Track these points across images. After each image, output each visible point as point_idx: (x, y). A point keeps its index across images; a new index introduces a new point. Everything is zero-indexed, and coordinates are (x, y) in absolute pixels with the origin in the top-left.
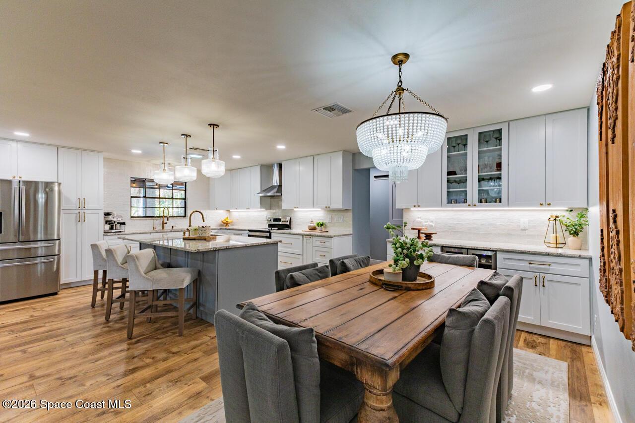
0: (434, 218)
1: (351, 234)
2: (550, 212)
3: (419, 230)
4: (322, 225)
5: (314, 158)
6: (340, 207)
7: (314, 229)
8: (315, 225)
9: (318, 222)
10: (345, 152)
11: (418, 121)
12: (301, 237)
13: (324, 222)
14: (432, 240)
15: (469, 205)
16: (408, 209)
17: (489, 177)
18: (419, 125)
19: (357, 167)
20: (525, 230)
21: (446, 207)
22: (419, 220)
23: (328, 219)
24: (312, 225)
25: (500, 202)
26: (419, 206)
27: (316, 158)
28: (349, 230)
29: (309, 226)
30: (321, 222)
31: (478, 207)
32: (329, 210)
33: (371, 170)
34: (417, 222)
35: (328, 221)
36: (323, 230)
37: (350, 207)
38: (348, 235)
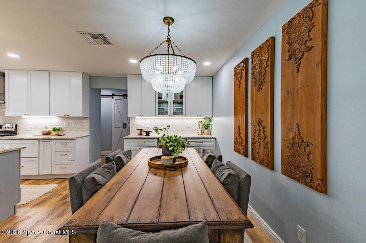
0: (149, 123)
1: (89, 136)
2: (198, 119)
3: (141, 130)
4: (58, 130)
5: (49, 73)
6: (81, 115)
7: (49, 133)
8: (50, 129)
9: (54, 127)
10: (84, 74)
11: (177, 61)
12: (37, 141)
13: (61, 127)
14: (150, 135)
15: (169, 116)
16: (134, 118)
17: (177, 102)
18: (178, 63)
19: (94, 87)
20: (189, 127)
21: (157, 116)
22: (141, 124)
23: (65, 125)
24: (47, 130)
25: (182, 114)
26: (143, 116)
27: (52, 74)
28: (87, 133)
29: (42, 132)
30: (57, 127)
31: (173, 117)
32: (67, 118)
33: (102, 90)
34: (140, 125)
35: (64, 127)
36: (60, 134)
37: (87, 115)
38: (87, 136)
